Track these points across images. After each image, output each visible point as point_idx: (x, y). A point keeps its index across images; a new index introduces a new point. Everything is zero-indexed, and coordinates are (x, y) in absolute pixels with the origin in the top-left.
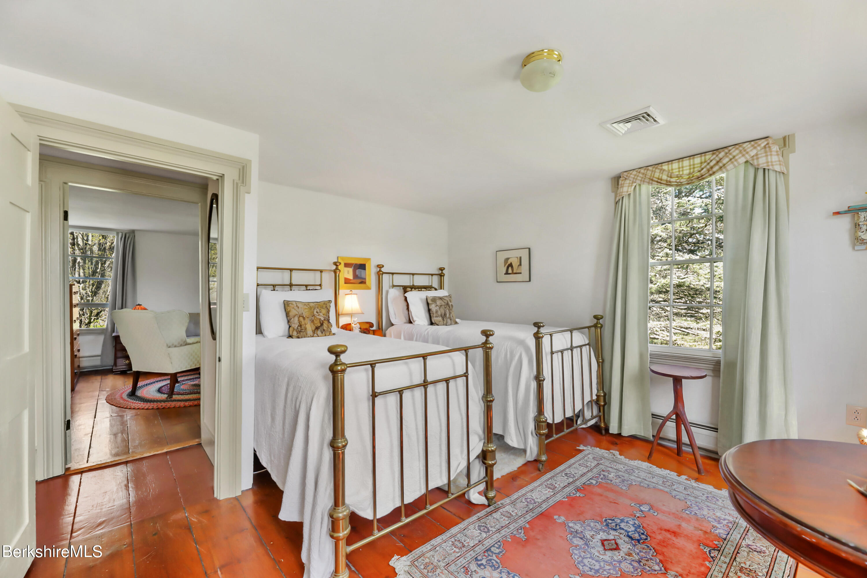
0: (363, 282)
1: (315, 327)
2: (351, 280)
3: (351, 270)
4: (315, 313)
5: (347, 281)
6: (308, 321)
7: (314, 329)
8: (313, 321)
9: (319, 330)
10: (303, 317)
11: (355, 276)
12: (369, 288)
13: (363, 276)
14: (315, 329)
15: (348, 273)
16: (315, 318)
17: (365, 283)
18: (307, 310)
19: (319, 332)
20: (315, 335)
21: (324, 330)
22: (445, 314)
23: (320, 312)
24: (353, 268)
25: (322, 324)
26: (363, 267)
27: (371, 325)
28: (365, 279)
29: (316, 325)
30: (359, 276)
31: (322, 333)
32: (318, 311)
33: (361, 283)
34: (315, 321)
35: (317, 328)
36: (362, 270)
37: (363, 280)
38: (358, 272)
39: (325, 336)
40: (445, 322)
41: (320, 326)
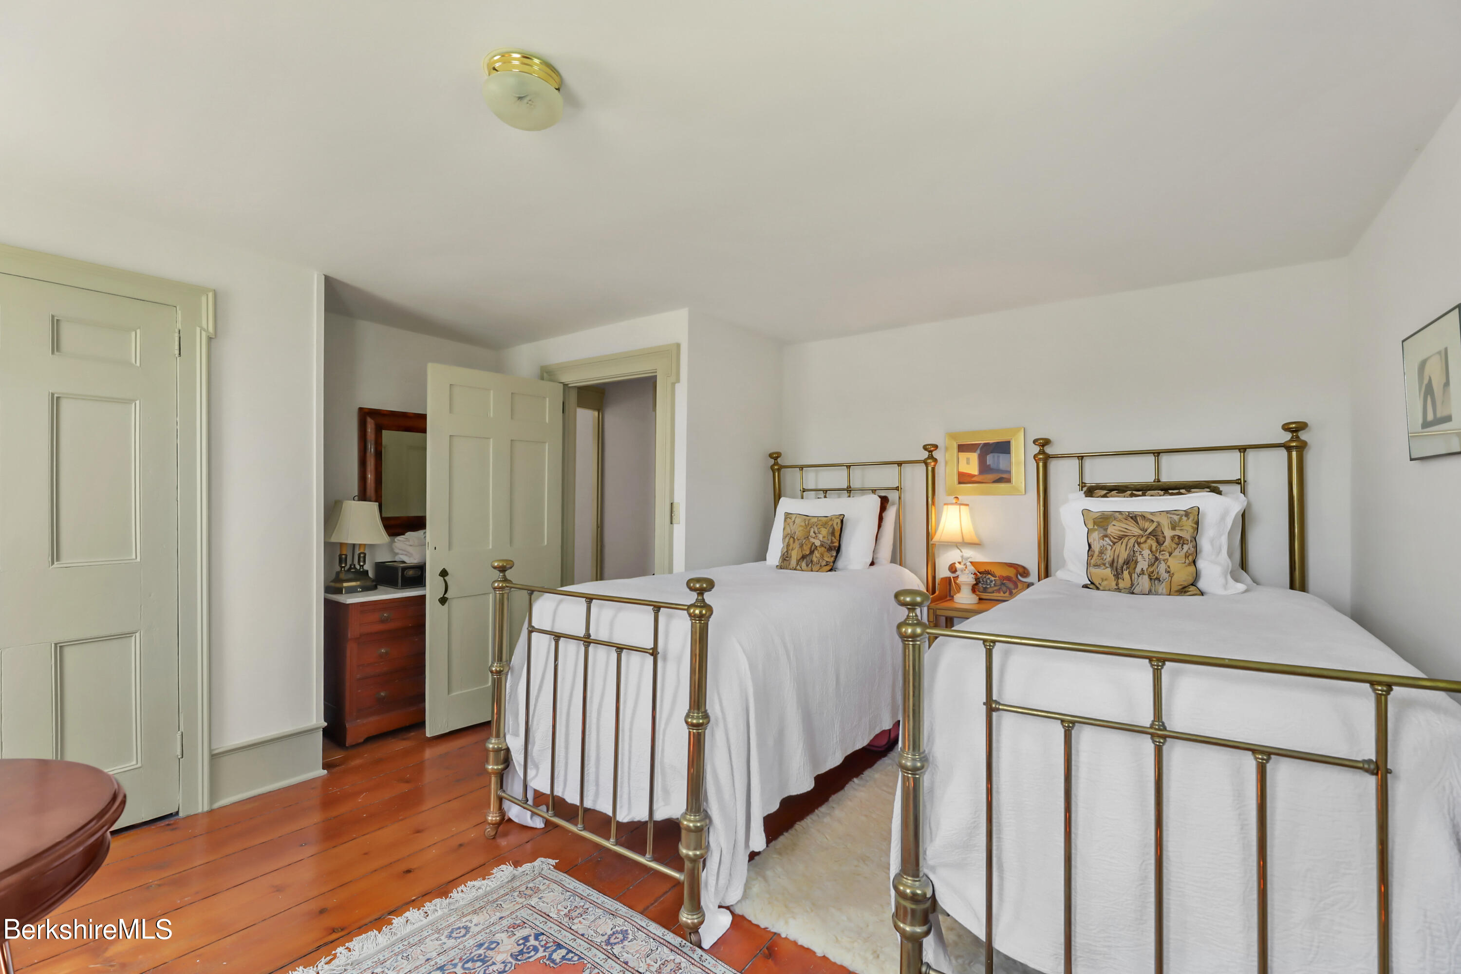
0: (1004, 478)
1: (801, 555)
2: (974, 476)
3: (974, 457)
4: (812, 533)
5: (964, 478)
6: (797, 545)
7: (798, 558)
8: (803, 545)
9: (805, 560)
10: (794, 538)
11: (984, 468)
12: (1015, 491)
13: (1002, 466)
14: (800, 559)
15: (968, 463)
16: (807, 542)
17: (1008, 481)
18: (802, 528)
19: (804, 564)
20: (798, 567)
21: (812, 561)
22: (1130, 562)
23: (819, 533)
24: (978, 451)
25: (812, 552)
26: (1003, 448)
27: (1021, 570)
28: (1009, 472)
29: (804, 553)
30: (993, 466)
31: (807, 566)
32: (816, 532)
33: (999, 480)
34: (804, 545)
35: (803, 557)
36: (1002, 456)
37: (1004, 476)
38: (990, 459)
39: (812, 571)
40: (1125, 583)
41: (808, 555)
